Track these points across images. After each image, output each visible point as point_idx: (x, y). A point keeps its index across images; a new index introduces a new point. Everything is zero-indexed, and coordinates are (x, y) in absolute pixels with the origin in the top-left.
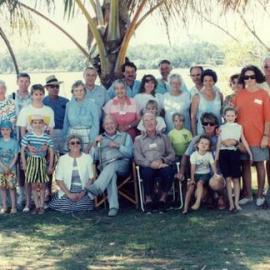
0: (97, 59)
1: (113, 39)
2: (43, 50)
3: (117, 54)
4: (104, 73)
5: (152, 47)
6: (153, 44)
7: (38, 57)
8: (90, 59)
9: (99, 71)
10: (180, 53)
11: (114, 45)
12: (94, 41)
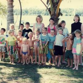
0: (50, 9)
1: (55, 2)
2: (37, 8)
3: (56, 7)
4: (52, 13)
5: (70, 9)
6: (70, 8)
7: (35, 10)
8: (47, 8)
9: (50, 13)
10: (78, 11)
11: (56, 4)
12: (49, 2)
